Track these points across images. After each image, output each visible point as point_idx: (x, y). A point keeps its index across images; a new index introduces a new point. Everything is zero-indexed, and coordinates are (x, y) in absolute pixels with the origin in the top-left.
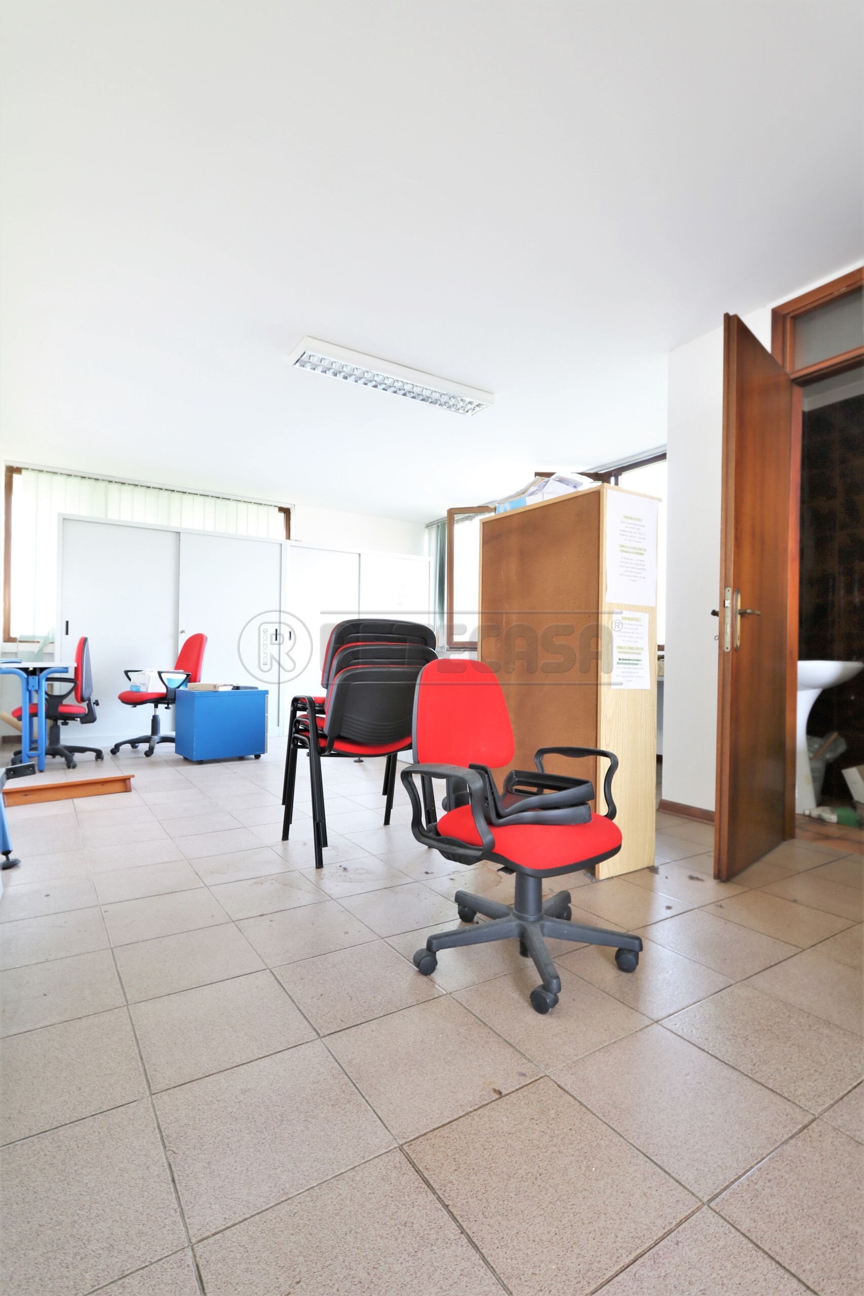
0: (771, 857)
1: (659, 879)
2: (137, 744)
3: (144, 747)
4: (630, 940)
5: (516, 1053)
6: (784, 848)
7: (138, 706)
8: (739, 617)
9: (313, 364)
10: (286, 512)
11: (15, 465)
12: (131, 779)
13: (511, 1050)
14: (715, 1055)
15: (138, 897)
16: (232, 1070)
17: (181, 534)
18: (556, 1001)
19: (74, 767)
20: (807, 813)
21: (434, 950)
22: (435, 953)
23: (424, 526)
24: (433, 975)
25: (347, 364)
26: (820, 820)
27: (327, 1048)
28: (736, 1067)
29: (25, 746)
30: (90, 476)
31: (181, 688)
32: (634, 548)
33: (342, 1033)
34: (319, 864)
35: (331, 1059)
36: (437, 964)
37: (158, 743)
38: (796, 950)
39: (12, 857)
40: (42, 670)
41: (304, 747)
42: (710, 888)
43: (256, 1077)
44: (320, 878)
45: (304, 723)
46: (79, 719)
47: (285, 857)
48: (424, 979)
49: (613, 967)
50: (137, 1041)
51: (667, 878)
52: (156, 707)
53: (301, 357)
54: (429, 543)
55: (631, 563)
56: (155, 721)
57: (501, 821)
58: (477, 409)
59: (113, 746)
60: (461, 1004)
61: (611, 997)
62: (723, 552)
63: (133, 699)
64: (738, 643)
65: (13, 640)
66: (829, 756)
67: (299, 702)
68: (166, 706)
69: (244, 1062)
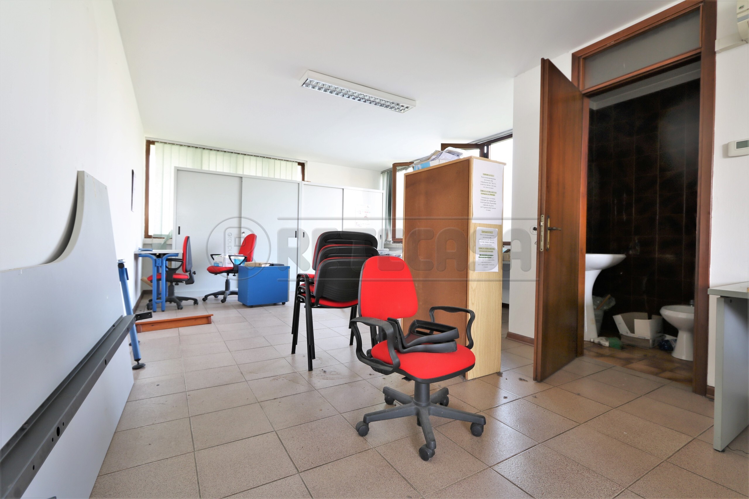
0: (569, 367)
1: (502, 380)
2: (218, 296)
3: (221, 297)
4: (478, 418)
5: (408, 484)
6: (577, 362)
7: (218, 275)
8: (549, 232)
9: (313, 85)
10: (302, 165)
11: (151, 140)
12: (211, 316)
13: (405, 482)
14: (521, 488)
15: (208, 387)
16: (248, 491)
17: (243, 178)
18: (433, 454)
19: (181, 309)
20: (592, 340)
21: (367, 422)
22: (368, 424)
23: (380, 173)
24: (367, 436)
25: (332, 85)
26: (599, 345)
27: (302, 479)
28: (532, 495)
29: (154, 296)
30: (193, 146)
31: (242, 265)
32: (489, 192)
33: (311, 470)
34: (311, 368)
35: (303, 486)
36: (369, 430)
37: (229, 295)
38: (576, 424)
39: (140, 362)
40: (164, 254)
41: (303, 302)
42: (531, 385)
43: (260, 495)
44: (310, 376)
45: (303, 289)
46: (184, 282)
47: (293, 364)
48: (361, 438)
49: (470, 433)
50: (197, 472)
51: (506, 379)
52: (228, 275)
53: (306, 81)
54: (383, 182)
55: (487, 201)
56: (227, 283)
57: (405, 350)
58: (407, 109)
59: (203, 296)
60: (380, 454)
61: (466, 451)
62: (540, 194)
63: (215, 270)
64: (548, 246)
65: (150, 237)
66: (605, 308)
67: (301, 277)
68: (234, 274)
69: (255, 487)
